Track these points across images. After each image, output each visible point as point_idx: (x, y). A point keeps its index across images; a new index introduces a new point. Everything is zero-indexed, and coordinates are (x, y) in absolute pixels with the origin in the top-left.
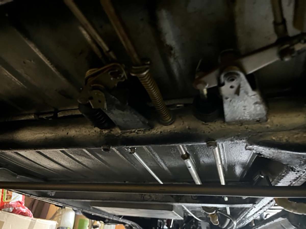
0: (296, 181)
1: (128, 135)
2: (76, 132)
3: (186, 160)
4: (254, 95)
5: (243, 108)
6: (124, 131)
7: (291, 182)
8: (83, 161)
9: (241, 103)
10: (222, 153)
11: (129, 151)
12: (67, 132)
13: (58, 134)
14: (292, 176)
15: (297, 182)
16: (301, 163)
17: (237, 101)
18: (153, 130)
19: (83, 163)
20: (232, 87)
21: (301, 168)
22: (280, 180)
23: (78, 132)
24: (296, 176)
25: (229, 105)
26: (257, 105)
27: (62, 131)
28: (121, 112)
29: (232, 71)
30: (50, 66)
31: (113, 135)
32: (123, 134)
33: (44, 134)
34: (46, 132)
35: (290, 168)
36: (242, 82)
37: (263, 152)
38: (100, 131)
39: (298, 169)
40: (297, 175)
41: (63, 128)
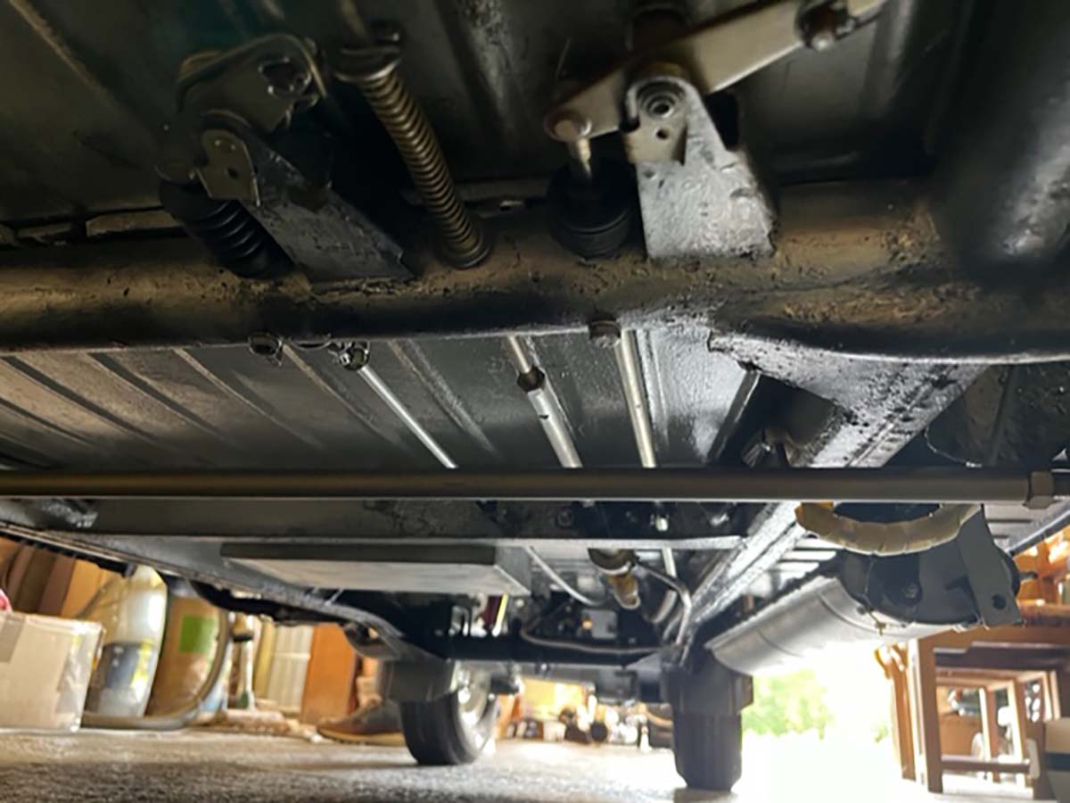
0: (861, 457)
1: (336, 299)
2: (157, 286)
3: (531, 394)
4: (731, 166)
5: (700, 210)
6: (321, 286)
7: (846, 459)
8: (189, 401)
9: (692, 191)
10: (650, 372)
11: (345, 360)
12: (125, 288)
13: (90, 295)
14: (849, 439)
15: (863, 459)
16: (872, 394)
17: (679, 184)
18: (420, 284)
19: (187, 407)
20: (662, 135)
21: (875, 412)
22: (816, 454)
23: (164, 285)
24: (859, 441)
25: (658, 198)
26: (742, 200)
27: (106, 282)
28: (309, 215)
29: (660, 79)
30: (51, 42)
31: (287, 300)
32: (320, 294)
33: (40, 293)
34: (48, 287)
35: (842, 415)
36: (693, 119)
37: (762, 357)
38: (242, 284)
39: (864, 415)
40: (861, 436)
41: (108, 273)
